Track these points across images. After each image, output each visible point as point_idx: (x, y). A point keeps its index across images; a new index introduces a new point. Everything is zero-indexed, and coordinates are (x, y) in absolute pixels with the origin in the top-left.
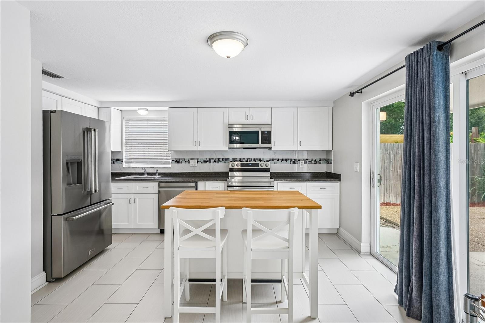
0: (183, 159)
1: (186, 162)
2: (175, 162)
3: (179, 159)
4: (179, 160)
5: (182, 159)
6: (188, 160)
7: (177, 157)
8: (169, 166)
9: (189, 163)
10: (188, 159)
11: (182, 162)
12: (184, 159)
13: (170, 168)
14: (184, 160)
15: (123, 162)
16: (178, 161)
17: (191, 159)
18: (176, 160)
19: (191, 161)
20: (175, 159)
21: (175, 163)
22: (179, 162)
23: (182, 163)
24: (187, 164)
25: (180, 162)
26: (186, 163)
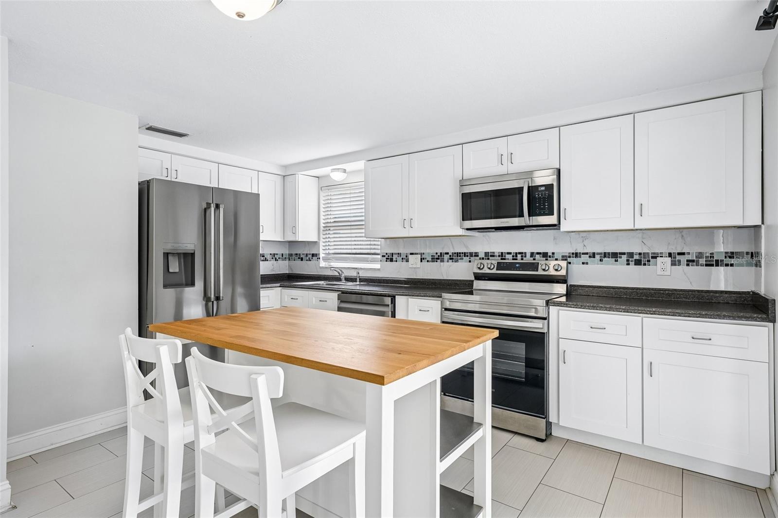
0: (398, 254)
1: (402, 259)
2: (387, 259)
3: (392, 254)
4: (392, 256)
5: (396, 254)
6: (407, 256)
7: (389, 251)
8: (377, 266)
9: (407, 261)
10: (407, 254)
11: (396, 258)
12: (401, 253)
13: (379, 270)
14: (400, 256)
15: (319, 258)
16: (390, 258)
17: (412, 254)
18: (388, 256)
19: (410, 257)
20: (387, 254)
21: (386, 261)
22: (392, 260)
23: (396, 261)
24: (405, 263)
25: (394, 259)
26: (402, 261)
